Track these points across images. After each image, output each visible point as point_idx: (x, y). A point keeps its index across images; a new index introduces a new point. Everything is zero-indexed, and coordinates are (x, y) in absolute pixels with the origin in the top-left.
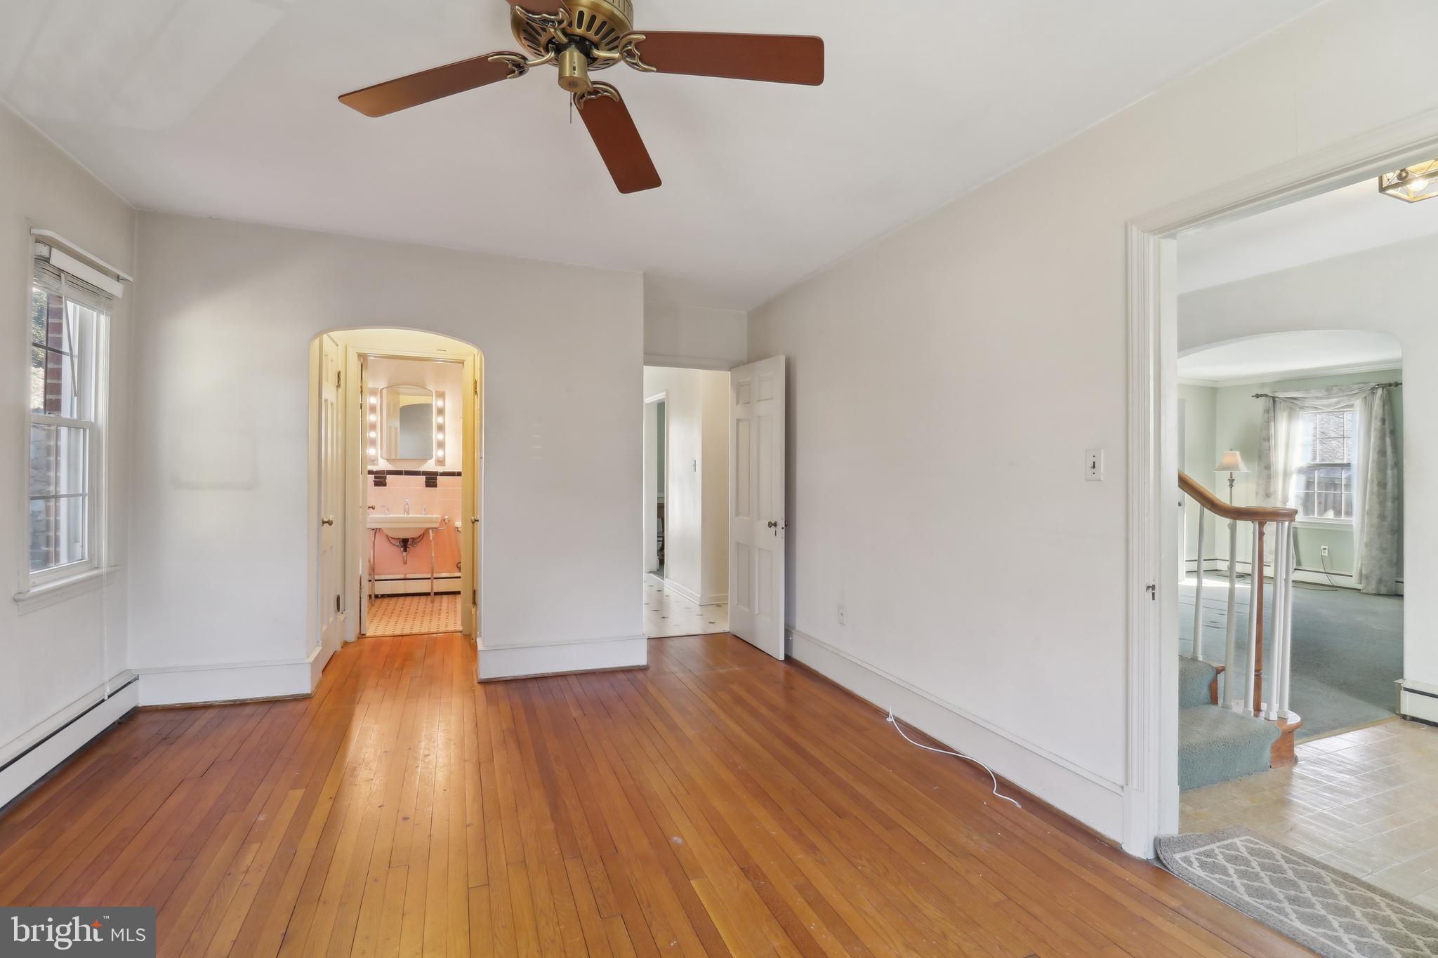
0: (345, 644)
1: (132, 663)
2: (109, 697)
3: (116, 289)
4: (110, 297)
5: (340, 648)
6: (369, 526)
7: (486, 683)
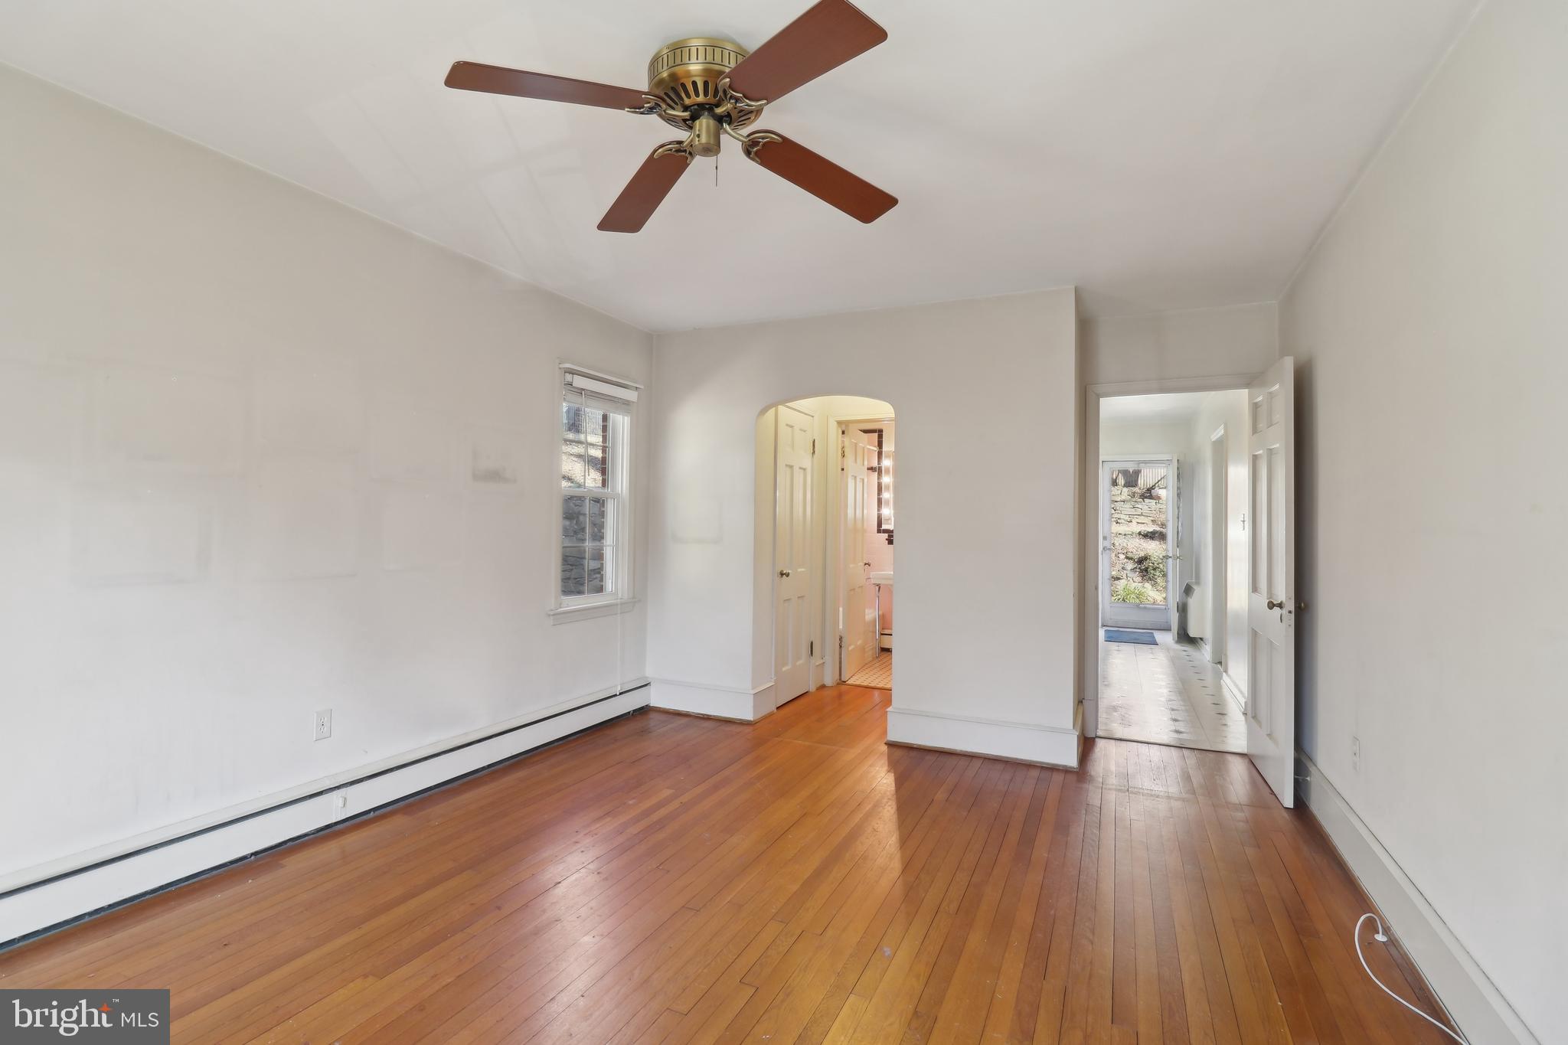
0: (823, 687)
1: (650, 672)
2: (621, 694)
3: (631, 395)
4: (627, 403)
5: (814, 690)
6: (873, 581)
7: (892, 745)
